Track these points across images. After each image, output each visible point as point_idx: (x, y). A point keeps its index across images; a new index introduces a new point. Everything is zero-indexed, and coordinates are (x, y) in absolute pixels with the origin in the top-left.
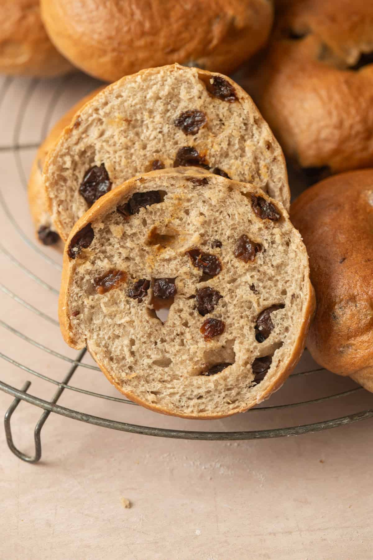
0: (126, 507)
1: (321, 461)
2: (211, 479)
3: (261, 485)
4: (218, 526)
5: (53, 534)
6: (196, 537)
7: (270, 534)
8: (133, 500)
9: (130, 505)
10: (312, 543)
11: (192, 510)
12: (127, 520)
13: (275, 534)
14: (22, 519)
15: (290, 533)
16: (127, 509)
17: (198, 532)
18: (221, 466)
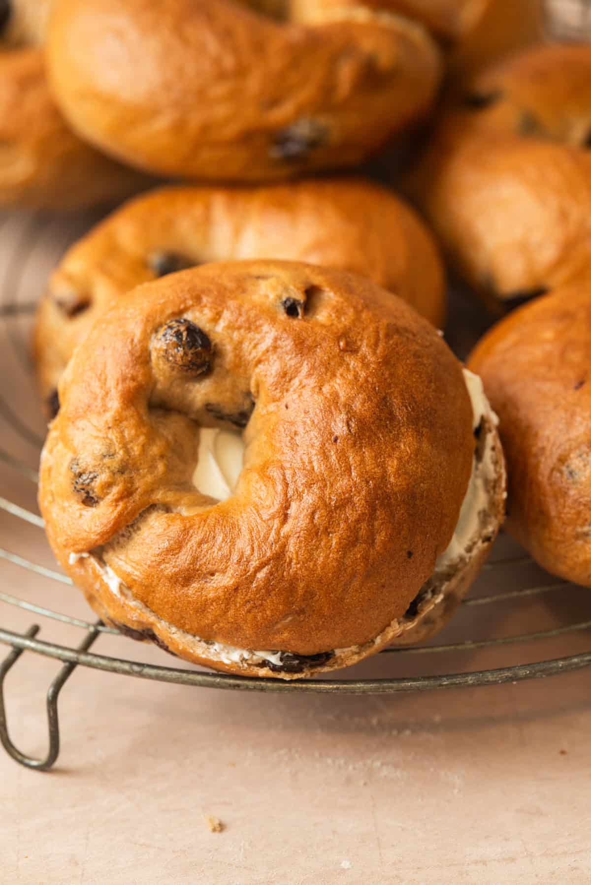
0: (214, 830)
1: (563, 753)
2: (365, 784)
3: (456, 791)
4: (380, 854)
5: (83, 875)
6: (344, 871)
7: (476, 862)
8: (225, 820)
9: (221, 827)
10: (553, 873)
11: (334, 832)
12: (216, 850)
13: (485, 863)
14: (26, 855)
15: (513, 860)
16: (217, 834)
17: (345, 864)
18: (382, 764)
